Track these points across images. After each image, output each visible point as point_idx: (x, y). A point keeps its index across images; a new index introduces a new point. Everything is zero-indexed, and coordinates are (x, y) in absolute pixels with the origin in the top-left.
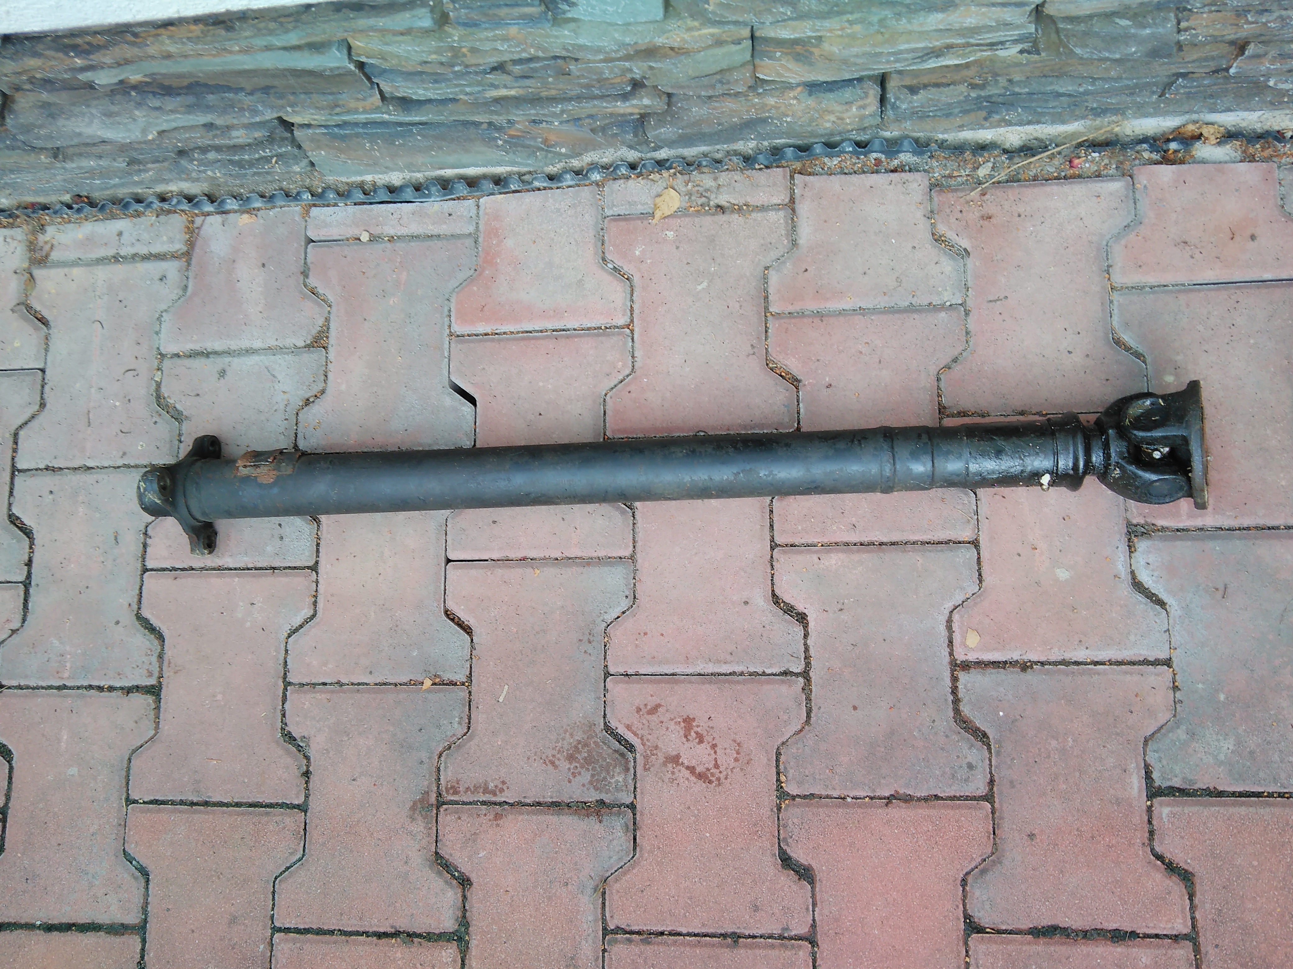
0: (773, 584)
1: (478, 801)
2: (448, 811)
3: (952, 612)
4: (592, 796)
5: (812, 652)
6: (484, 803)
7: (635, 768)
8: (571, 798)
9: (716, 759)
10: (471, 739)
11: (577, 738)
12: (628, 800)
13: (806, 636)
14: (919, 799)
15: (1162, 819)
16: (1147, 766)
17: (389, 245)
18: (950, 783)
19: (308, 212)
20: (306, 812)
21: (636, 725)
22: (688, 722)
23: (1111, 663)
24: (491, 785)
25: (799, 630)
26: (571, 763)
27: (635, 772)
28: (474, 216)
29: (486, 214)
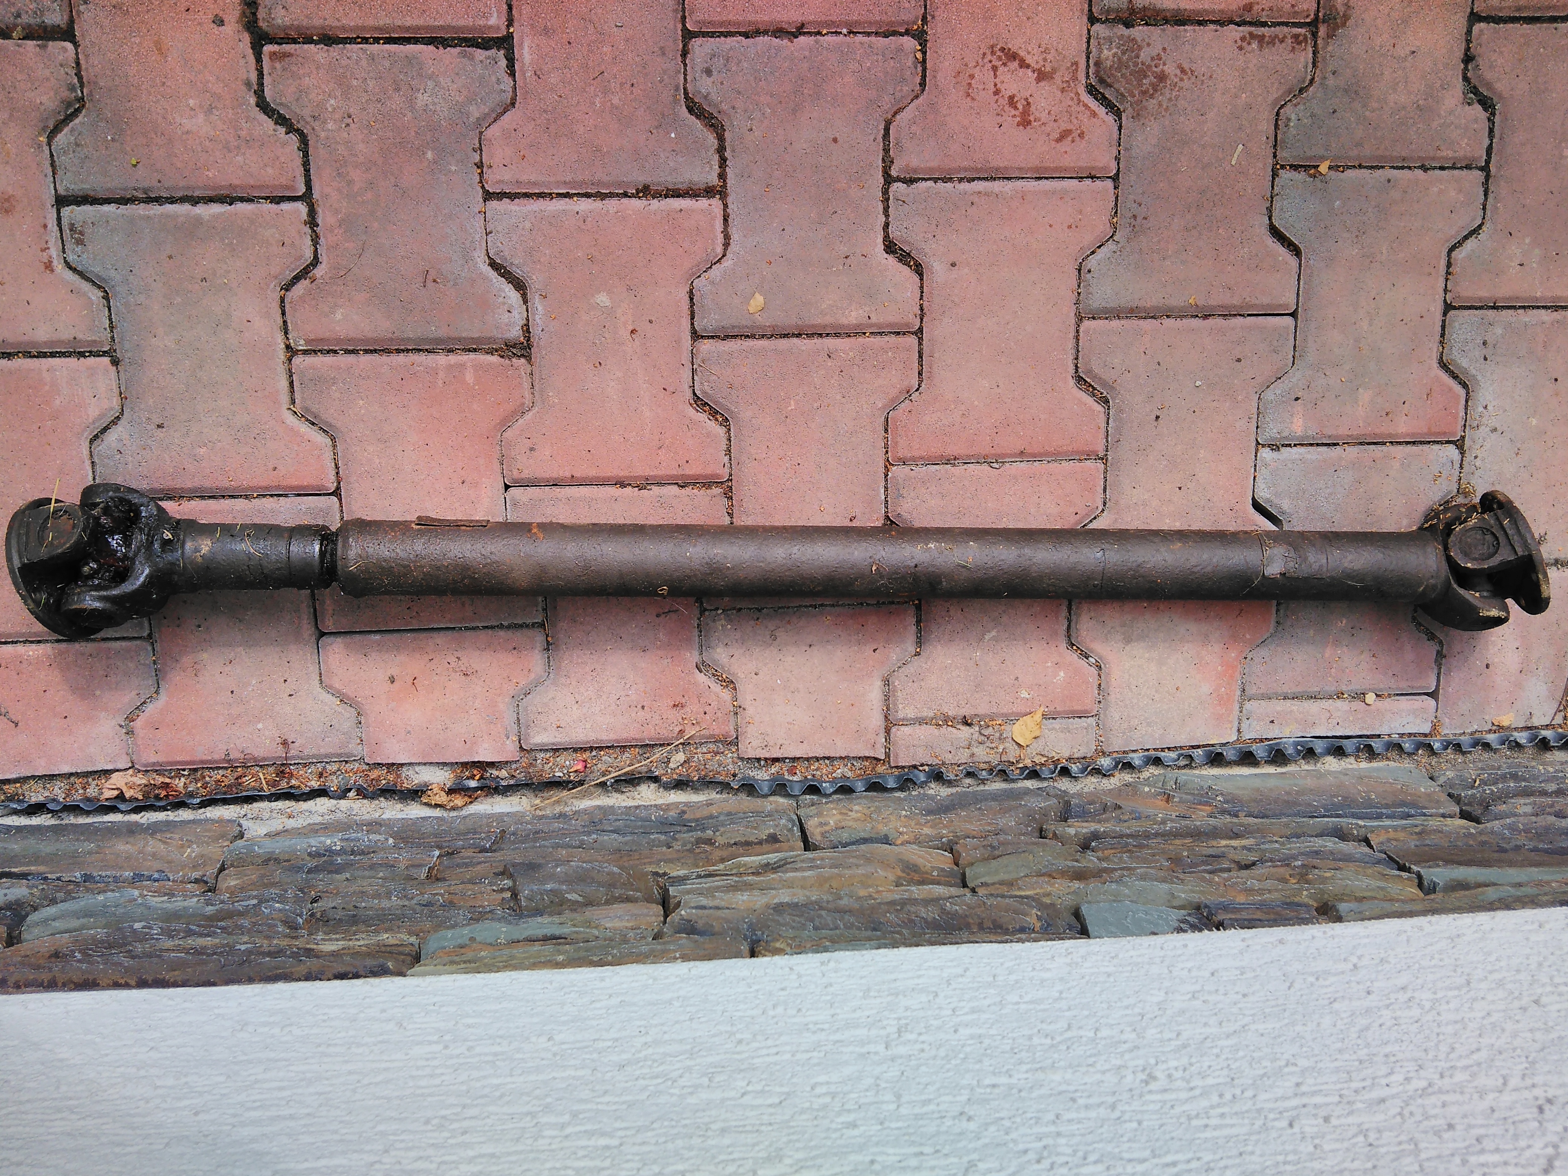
0: (922, 287)
1: (1269, 27)
2: (1305, 14)
3: (724, 256)
4: (1139, 32)
5: (880, 207)
6: (1264, 24)
7: (1088, 66)
8: (1164, 30)
9: (995, 76)
10: (1277, 100)
11: (1154, 101)
12: (1097, 28)
13: (886, 225)
14: (765, 32)
15: (498, 11)
16: (512, 74)
17: (1344, 688)
18: (731, 52)
19: (1434, 727)
20: (1472, 13)
21: (1085, 117)
22: (1025, 122)
23: (550, 196)
24: (1255, 45)
25: (894, 232)
26: (1163, 71)
27: (1088, 61)
28: (1244, 719)
29: (1231, 722)
